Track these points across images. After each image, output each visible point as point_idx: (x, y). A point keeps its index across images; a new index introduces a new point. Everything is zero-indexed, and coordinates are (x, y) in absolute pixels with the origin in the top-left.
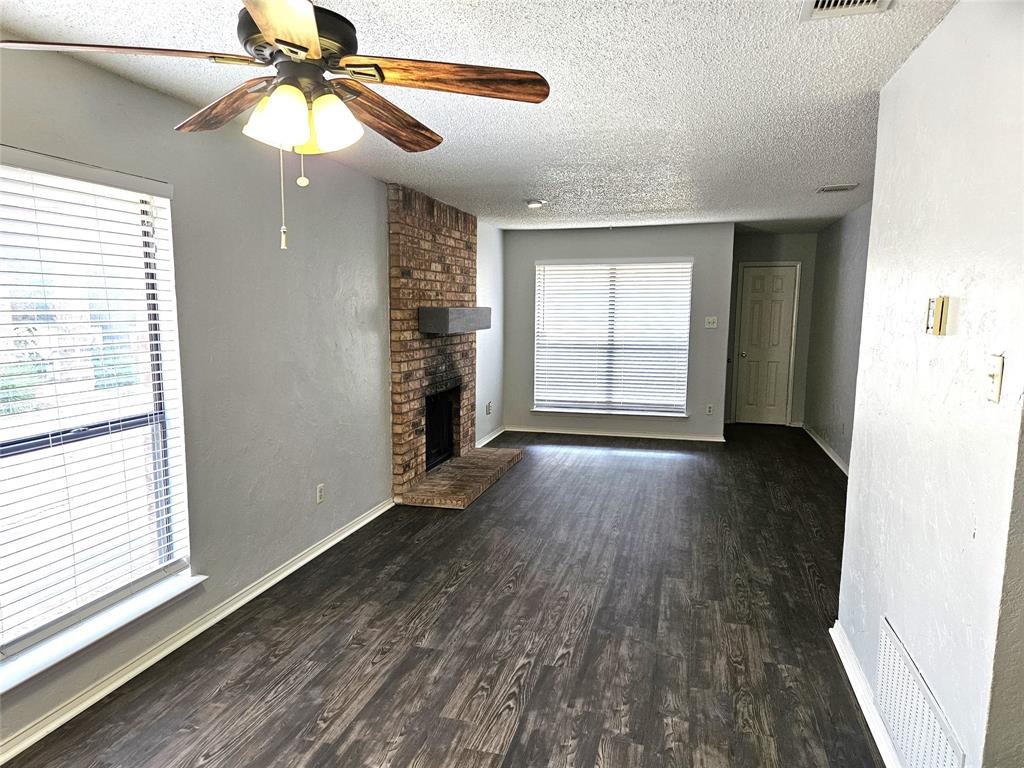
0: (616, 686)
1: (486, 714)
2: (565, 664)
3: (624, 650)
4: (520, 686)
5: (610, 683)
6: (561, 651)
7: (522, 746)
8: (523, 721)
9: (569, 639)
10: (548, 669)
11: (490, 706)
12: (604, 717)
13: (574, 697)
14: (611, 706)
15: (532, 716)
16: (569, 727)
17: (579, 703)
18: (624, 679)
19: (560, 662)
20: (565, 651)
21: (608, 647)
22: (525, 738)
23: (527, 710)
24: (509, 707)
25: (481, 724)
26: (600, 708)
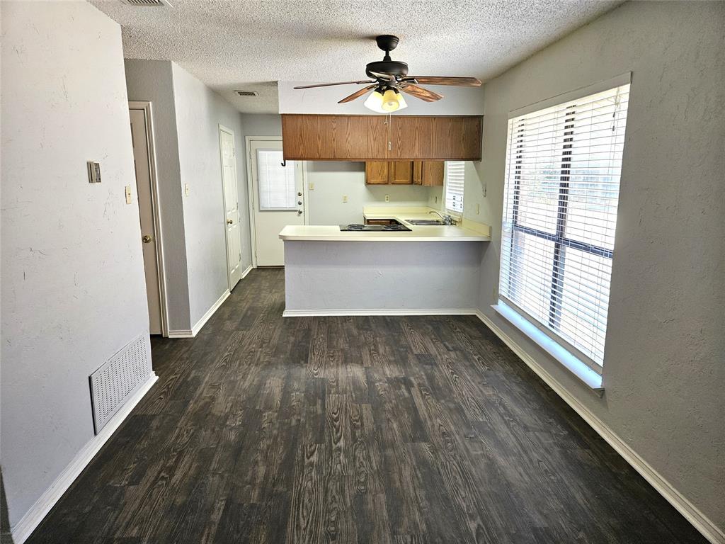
0: (270, 438)
1: (346, 409)
2: (308, 447)
3: (262, 470)
4: (335, 427)
5: (274, 439)
6: (314, 458)
7: (319, 398)
8: (324, 408)
9: (310, 473)
10: (319, 441)
11: (346, 413)
12: (277, 419)
13: (298, 425)
14: (273, 424)
15: (320, 411)
16: (297, 410)
17: (294, 423)
18: (263, 445)
19: (313, 448)
20: (311, 459)
21: (276, 471)
22: (319, 402)
23: (324, 414)
24: (335, 414)
25: (346, 405)
26: (280, 423)
